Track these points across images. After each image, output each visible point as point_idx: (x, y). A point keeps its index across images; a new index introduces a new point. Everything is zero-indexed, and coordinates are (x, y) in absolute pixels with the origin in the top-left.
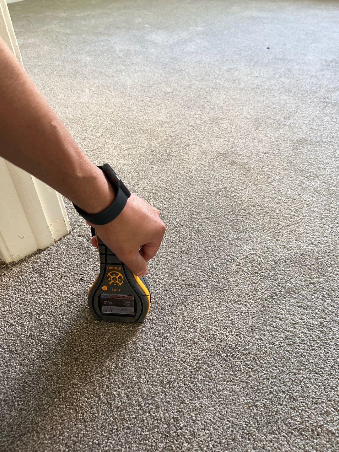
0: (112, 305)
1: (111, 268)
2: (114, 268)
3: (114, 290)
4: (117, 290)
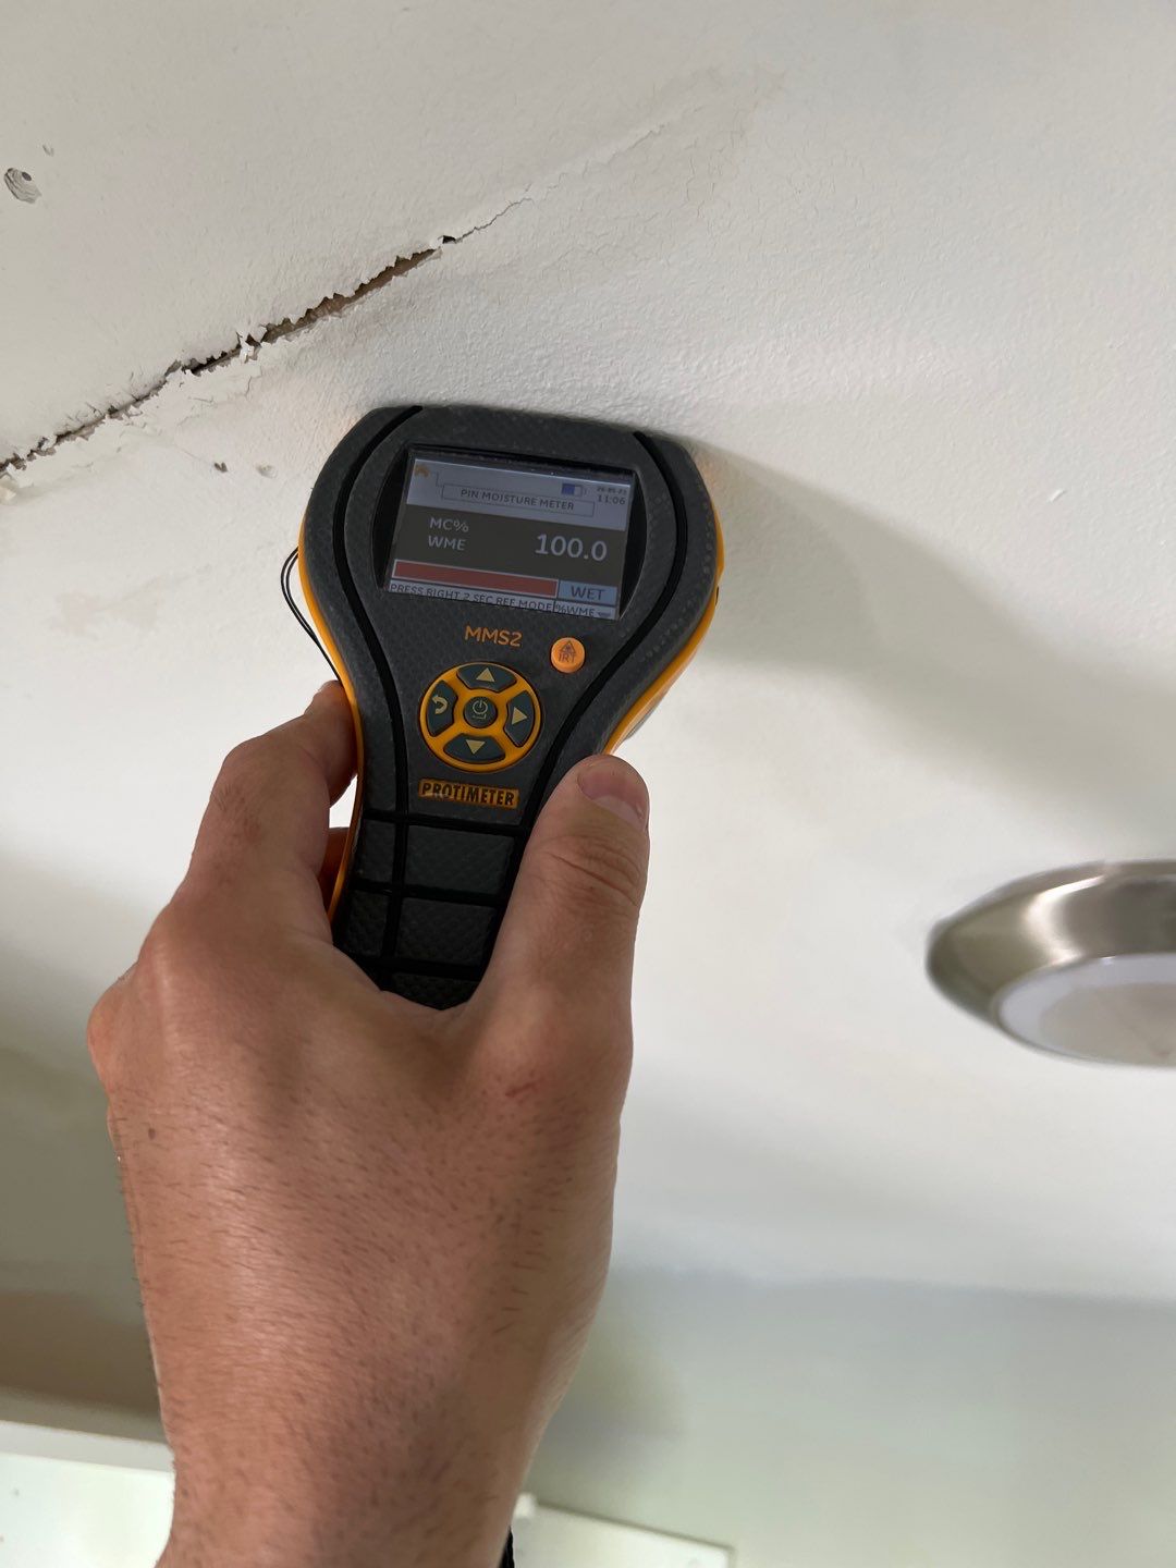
0: (554, 529)
1: (491, 797)
2: (473, 794)
3: (504, 638)
4: (481, 634)
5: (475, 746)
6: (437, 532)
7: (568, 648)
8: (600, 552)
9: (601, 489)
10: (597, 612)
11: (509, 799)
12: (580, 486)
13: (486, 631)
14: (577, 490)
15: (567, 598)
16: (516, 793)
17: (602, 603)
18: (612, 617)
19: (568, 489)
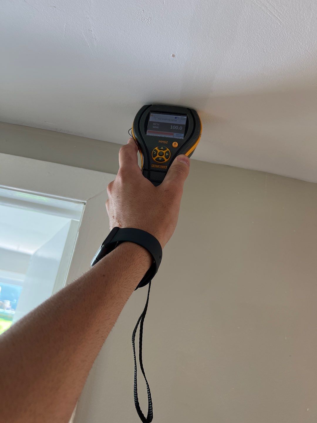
0: (173, 125)
1: (162, 167)
2: (160, 166)
3: (165, 142)
4: (161, 142)
5: (160, 159)
6: (155, 126)
7: (175, 144)
8: (181, 128)
9: (181, 118)
10: (180, 138)
11: (165, 167)
12: (178, 117)
13: (162, 141)
14: (177, 118)
15: (175, 136)
16: (166, 166)
17: (181, 137)
18: (183, 138)
19: (176, 118)
